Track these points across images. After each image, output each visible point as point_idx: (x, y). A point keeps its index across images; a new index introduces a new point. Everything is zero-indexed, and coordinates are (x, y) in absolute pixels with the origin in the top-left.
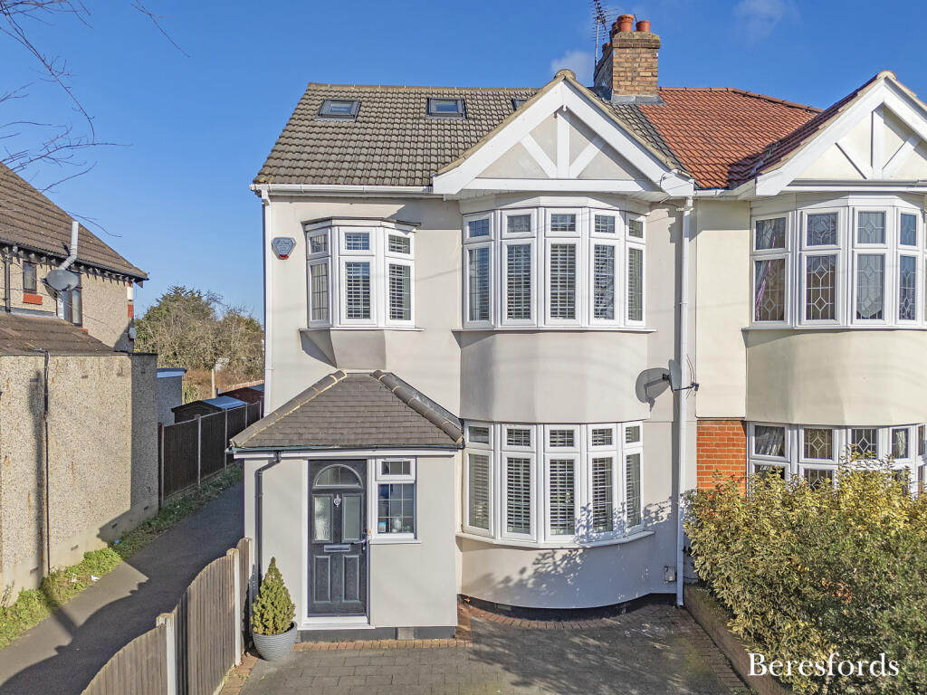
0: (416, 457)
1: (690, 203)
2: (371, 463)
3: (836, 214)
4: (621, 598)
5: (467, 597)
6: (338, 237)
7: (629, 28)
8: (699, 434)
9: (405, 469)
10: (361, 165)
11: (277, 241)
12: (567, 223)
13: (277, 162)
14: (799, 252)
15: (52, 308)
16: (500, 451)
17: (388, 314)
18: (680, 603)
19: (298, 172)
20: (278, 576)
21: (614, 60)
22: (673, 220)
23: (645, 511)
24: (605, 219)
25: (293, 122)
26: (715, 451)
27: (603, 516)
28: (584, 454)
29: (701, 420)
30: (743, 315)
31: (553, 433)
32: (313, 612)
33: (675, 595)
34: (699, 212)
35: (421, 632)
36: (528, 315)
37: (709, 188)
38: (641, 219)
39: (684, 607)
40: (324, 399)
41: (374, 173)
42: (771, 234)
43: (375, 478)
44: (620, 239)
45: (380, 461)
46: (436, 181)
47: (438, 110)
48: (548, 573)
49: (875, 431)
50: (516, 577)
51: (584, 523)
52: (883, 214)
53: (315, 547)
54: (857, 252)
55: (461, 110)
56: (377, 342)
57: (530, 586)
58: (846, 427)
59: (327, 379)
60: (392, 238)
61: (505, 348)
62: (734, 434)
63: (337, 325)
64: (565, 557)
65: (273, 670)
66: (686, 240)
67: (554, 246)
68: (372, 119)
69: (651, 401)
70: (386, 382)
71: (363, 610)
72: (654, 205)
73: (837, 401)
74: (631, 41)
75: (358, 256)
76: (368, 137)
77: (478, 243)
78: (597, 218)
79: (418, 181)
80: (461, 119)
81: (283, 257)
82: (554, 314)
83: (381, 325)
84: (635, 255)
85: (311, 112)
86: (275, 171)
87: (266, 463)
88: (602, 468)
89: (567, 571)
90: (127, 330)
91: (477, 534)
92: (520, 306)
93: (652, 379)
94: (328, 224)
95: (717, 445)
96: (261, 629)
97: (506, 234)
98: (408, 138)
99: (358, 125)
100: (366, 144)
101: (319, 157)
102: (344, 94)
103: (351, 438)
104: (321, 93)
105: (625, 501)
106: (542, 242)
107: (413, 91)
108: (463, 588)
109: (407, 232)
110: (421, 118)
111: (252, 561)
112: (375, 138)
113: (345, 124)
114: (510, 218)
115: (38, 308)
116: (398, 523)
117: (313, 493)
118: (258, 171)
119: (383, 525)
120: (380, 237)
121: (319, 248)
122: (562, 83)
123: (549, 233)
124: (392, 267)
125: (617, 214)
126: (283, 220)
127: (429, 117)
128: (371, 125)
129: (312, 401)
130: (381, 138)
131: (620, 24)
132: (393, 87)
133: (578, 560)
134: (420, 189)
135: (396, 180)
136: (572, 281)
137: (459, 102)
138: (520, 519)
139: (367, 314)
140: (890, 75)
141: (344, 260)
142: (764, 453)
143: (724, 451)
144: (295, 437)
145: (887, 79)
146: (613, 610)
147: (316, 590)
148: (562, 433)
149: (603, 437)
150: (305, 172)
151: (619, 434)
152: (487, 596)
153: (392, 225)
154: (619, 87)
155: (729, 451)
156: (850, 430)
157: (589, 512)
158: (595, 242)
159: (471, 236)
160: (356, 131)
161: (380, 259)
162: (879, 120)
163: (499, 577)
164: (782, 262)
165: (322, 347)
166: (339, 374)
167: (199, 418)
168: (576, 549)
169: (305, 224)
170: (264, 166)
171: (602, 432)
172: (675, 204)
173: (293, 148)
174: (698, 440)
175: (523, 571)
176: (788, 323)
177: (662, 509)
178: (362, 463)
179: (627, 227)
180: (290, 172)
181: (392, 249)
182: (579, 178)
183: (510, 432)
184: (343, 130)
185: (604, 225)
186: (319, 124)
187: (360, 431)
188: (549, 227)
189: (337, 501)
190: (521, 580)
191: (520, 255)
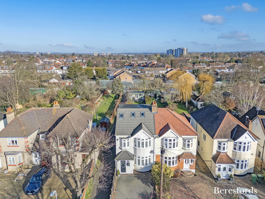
0: (130, 160)
2: (126, 161)
3: (167, 139)
4: (148, 171)
20: (119, 170)
23: (151, 163)
31: (142, 157)
32: (121, 172)
35: (130, 174)
40: (122, 154)
49: (171, 157)
52: (171, 139)
53: (121, 167)
54: (169, 142)
55: (135, 115)
57: (140, 170)
61: (138, 150)
65: (119, 177)
66: (155, 139)
67: (142, 142)
70: (127, 152)
71: (125, 172)
74: (154, 106)
75: (124, 142)
77: (135, 140)
80: (134, 118)
81: (117, 141)
82: (142, 148)
85: (118, 117)
88: (146, 160)
92: (139, 147)
93: (151, 151)
96: (118, 174)
100: (125, 125)
103: (124, 159)
104: (119, 111)
108: (134, 169)
109: (129, 139)
110: (130, 118)
114: (138, 139)
116: (128, 166)
117: (121, 163)
121: (121, 140)
124: (127, 142)
128: (125, 120)
136: (143, 145)
138: (139, 164)
139: (125, 147)
144: (120, 159)
156: (168, 157)
157: (145, 164)
158: (145, 141)
160: (123, 122)
162: (171, 132)
163: (137, 169)
164: (163, 142)
166: (123, 151)
168: (144, 167)
169: (119, 138)
171: (146, 157)
173: (118, 127)
174: (156, 157)
182: (144, 137)
183: (138, 157)
186: (119, 120)
189: (123, 164)
191: (139, 142)
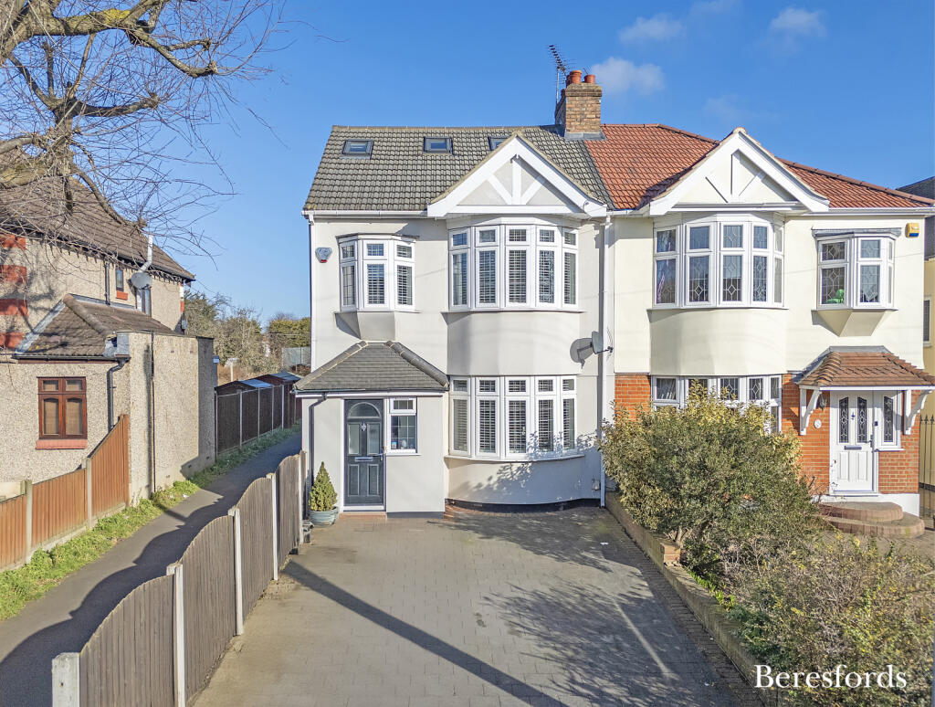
0: (417, 397)
1: (608, 220)
2: (386, 402)
3: (708, 227)
4: (559, 499)
5: (452, 500)
6: (362, 247)
7: (578, 80)
8: (617, 385)
9: (408, 405)
10: (376, 195)
11: (319, 250)
12: (519, 235)
13: (318, 194)
14: (685, 253)
15: (133, 302)
16: (475, 396)
17: (397, 301)
18: (603, 504)
19: (332, 200)
20: (326, 474)
21: (567, 106)
22: (598, 232)
23: (579, 441)
24: (547, 233)
25: (325, 160)
26: (628, 397)
27: (546, 442)
28: (532, 397)
29: (618, 375)
30: (648, 300)
31: (511, 383)
32: (348, 502)
33: (599, 500)
34: (616, 226)
36: (493, 300)
37: (622, 209)
38: (574, 231)
39: (605, 507)
40: (352, 360)
41: (386, 201)
42: (667, 240)
43: (390, 411)
44: (559, 247)
45: (392, 400)
46: (430, 208)
47: (432, 147)
48: (507, 480)
49: (737, 380)
50: (485, 483)
51: (533, 445)
52: (741, 227)
53: (349, 459)
54: (723, 254)
55: (449, 148)
56: (389, 322)
57: (495, 489)
58: (717, 377)
59: (355, 347)
60: (399, 247)
61: (478, 323)
62: (642, 385)
63: (361, 308)
64: (519, 468)
66: (606, 246)
67: (511, 252)
68: (383, 157)
69: (582, 362)
70: (396, 349)
71: (381, 501)
72: (584, 221)
73: (709, 358)
74: (580, 91)
75: (376, 260)
76: (380, 172)
77: (460, 250)
78: (541, 231)
79: (417, 206)
80: (448, 155)
81: (324, 261)
82: (511, 299)
83: (392, 309)
84: (569, 258)
85: (337, 151)
86: (317, 200)
87: (316, 401)
88: (546, 407)
89: (521, 478)
90: (180, 322)
91: (459, 454)
92: (488, 294)
93: (583, 346)
94: (355, 238)
95: (630, 393)
96: (316, 508)
97: (478, 244)
98: (409, 172)
99: (372, 161)
100: (379, 178)
101: (346, 189)
102: (360, 135)
103: (372, 383)
104: (343, 134)
105: (563, 430)
106: (503, 249)
107: (412, 131)
108: (449, 495)
109: (409, 242)
110: (418, 155)
111: (307, 467)
112: (385, 172)
113: (363, 162)
114: (482, 232)
115: (125, 302)
116: (404, 443)
117: (347, 421)
118: (305, 201)
119: (395, 444)
120: (391, 246)
121: (350, 255)
122: (515, 139)
123: (508, 242)
124: (400, 267)
125: (555, 229)
126: (324, 235)
127: (425, 154)
128: (382, 162)
129: (344, 362)
130: (390, 172)
131: (571, 77)
132: (397, 128)
133: (528, 471)
134: (419, 212)
135: (401, 206)
136: (524, 275)
137: (448, 141)
138: (488, 442)
139: (382, 301)
140: (743, 131)
141: (366, 263)
142: (665, 397)
143: (634, 397)
144: (336, 384)
145: (740, 132)
146: (554, 507)
147: (350, 488)
148: (518, 382)
149: (546, 385)
150: (338, 200)
151: (558, 383)
152: (465, 498)
153: (399, 238)
154: (571, 126)
155: (639, 397)
156: (719, 380)
157: (536, 437)
158: (539, 249)
159: (455, 245)
160: (371, 167)
161: (391, 262)
162: (736, 161)
163: (474, 484)
164: (673, 261)
165: (350, 323)
166: (363, 343)
167: (241, 393)
168: (527, 463)
169: (338, 238)
170: (309, 197)
171: (545, 382)
172: (598, 221)
173: (327, 182)
174: (616, 389)
175: (490, 479)
176: (677, 305)
177: (590, 439)
178: (380, 401)
179: (564, 238)
180: (328, 201)
181: (399, 255)
182: (528, 204)
183: (482, 383)
184: (362, 166)
185: (547, 236)
186: (344, 161)
187: (378, 379)
188: (508, 238)
189: (364, 427)
190: (489, 485)
191: (488, 259)
